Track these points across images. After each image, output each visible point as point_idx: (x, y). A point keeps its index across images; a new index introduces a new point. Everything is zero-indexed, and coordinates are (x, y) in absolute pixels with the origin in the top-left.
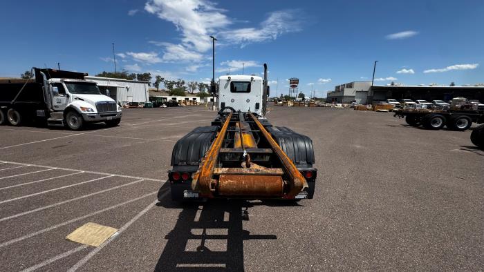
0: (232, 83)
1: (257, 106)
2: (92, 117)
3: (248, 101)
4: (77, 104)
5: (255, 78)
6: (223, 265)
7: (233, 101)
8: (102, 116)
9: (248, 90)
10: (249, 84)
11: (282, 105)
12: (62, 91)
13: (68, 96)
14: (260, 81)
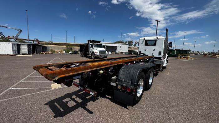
0: (146, 41)
1: (160, 53)
2: (98, 55)
3: (154, 50)
4: (95, 51)
5: (159, 37)
6: (62, 110)
7: (145, 50)
8: (101, 55)
9: (155, 44)
10: (155, 41)
11: (211, 57)
12: (92, 47)
13: (93, 48)
14: (163, 39)
